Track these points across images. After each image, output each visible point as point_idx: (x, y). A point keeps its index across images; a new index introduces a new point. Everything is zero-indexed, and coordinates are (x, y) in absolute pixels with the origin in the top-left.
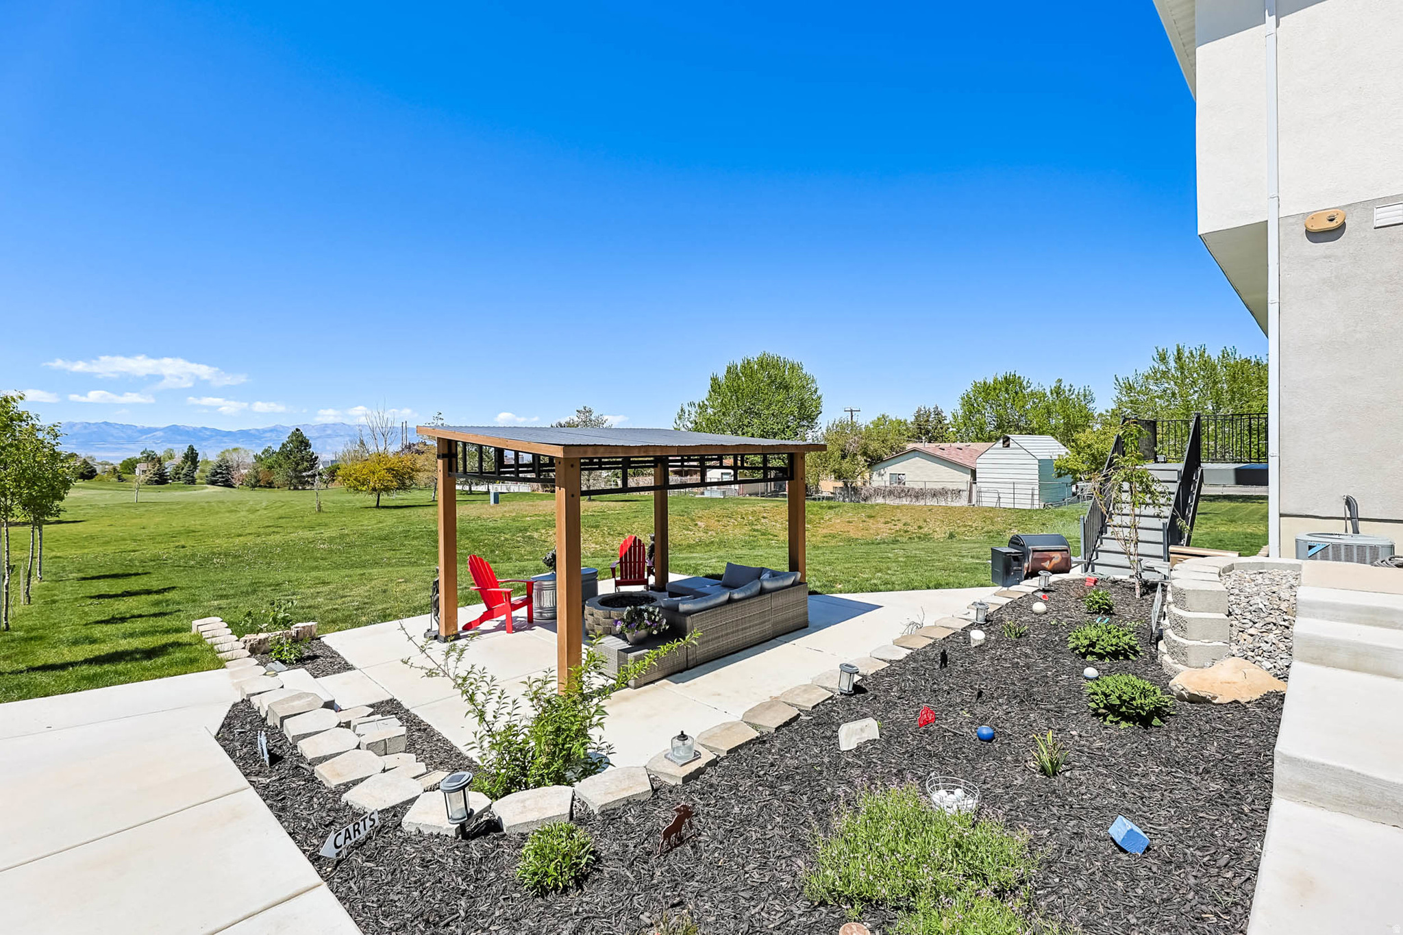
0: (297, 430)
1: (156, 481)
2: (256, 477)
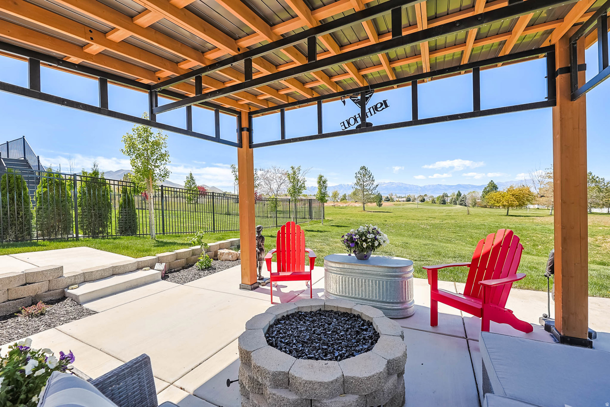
0: (492, 181)
1: (442, 203)
2: (475, 202)
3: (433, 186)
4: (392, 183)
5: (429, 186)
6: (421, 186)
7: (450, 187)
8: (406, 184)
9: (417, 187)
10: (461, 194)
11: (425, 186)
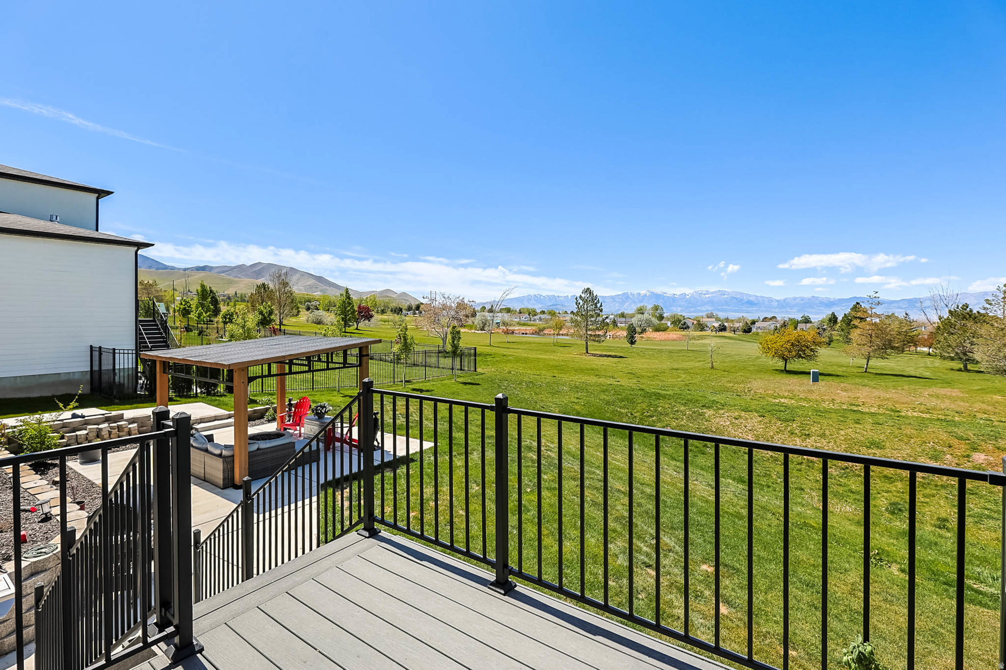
3: (802, 299)
4: (723, 293)
5: (795, 299)
6: (778, 299)
7: (841, 301)
8: (750, 296)
9: (771, 300)
10: (837, 318)
11: (786, 299)
